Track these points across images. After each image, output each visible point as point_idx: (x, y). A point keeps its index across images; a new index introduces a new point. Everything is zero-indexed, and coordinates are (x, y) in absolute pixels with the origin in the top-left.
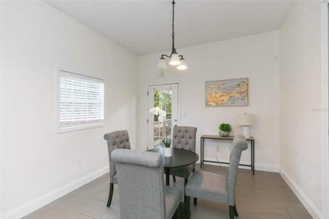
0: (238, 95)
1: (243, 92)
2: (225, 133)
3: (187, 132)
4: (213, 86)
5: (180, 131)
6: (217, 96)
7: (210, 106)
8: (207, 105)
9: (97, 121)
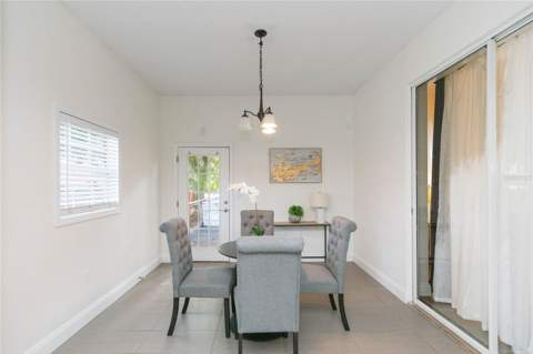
0: (310, 169)
1: (316, 166)
2: (297, 218)
3: (261, 217)
4: (279, 155)
5: (251, 217)
6: (286, 168)
7: (276, 182)
8: (272, 180)
9: (110, 204)
